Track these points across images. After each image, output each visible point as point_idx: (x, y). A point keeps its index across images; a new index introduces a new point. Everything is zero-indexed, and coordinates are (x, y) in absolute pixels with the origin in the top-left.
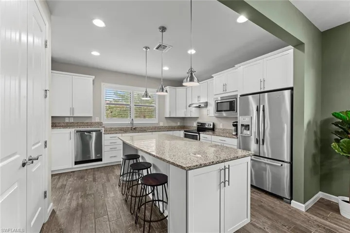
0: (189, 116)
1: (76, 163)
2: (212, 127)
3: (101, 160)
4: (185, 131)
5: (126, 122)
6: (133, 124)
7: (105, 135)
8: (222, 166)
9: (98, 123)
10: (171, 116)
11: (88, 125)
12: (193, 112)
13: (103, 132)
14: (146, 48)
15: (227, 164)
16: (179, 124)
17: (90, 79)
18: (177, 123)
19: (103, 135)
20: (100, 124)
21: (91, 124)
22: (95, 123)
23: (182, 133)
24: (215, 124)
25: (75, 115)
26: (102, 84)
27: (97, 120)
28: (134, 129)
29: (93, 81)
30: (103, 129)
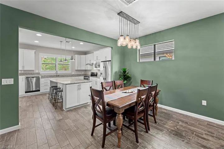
0: (87, 69)
1: (26, 92)
2: (96, 74)
3: (39, 91)
4: (84, 76)
5: (53, 72)
6: (57, 73)
7: (42, 79)
8: (78, 84)
9: (37, 73)
10: (78, 69)
11: (31, 74)
12: (89, 68)
13: (40, 78)
14: (61, 42)
15: (80, 84)
16: (83, 73)
17: (33, 52)
18: (82, 73)
19: (40, 79)
20: (39, 74)
21: (34, 74)
22: (36, 73)
23: (82, 77)
24: (98, 73)
25: (25, 70)
26: (40, 54)
27: (37, 72)
28: (58, 76)
29: (35, 52)
30: (40, 76)
